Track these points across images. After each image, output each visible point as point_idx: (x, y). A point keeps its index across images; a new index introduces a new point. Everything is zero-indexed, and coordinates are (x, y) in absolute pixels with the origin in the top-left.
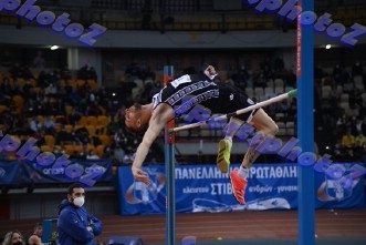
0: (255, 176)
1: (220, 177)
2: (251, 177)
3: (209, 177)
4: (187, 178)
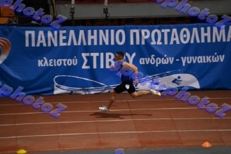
0: (148, 41)
1: (95, 43)
2: (143, 43)
3: (79, 44)
4: (45, 45)
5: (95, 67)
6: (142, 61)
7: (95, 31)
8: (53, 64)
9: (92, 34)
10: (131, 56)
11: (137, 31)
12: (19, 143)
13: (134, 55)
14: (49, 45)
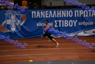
0: (82, 15)
1: (60, 16)
2: (80, 16)
3: (54, 17)
4: (40, 17)
5: (60, 26)
6: (80, 24)
7: (60, 11)
8: (43, 25)
9: (59, 13)
10: (75, 21)
11: (78, 11)
12: (30, 57)
13: (76, 21)
14: (42, 17)
